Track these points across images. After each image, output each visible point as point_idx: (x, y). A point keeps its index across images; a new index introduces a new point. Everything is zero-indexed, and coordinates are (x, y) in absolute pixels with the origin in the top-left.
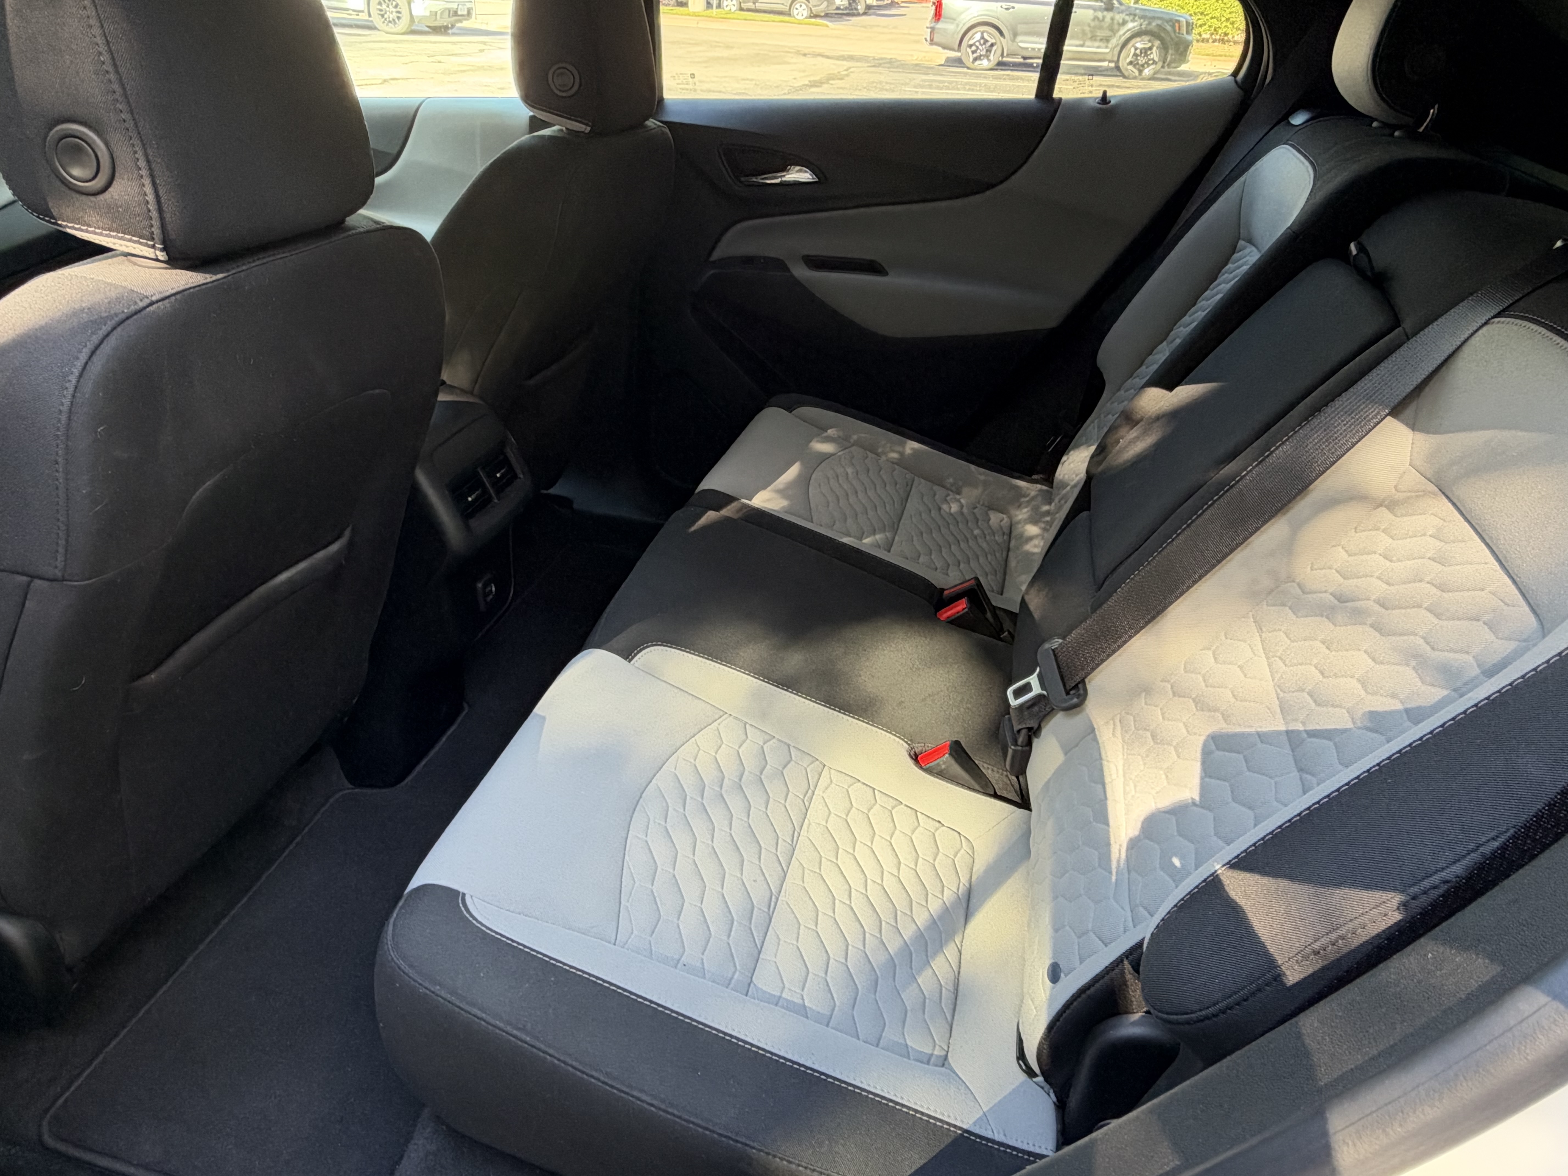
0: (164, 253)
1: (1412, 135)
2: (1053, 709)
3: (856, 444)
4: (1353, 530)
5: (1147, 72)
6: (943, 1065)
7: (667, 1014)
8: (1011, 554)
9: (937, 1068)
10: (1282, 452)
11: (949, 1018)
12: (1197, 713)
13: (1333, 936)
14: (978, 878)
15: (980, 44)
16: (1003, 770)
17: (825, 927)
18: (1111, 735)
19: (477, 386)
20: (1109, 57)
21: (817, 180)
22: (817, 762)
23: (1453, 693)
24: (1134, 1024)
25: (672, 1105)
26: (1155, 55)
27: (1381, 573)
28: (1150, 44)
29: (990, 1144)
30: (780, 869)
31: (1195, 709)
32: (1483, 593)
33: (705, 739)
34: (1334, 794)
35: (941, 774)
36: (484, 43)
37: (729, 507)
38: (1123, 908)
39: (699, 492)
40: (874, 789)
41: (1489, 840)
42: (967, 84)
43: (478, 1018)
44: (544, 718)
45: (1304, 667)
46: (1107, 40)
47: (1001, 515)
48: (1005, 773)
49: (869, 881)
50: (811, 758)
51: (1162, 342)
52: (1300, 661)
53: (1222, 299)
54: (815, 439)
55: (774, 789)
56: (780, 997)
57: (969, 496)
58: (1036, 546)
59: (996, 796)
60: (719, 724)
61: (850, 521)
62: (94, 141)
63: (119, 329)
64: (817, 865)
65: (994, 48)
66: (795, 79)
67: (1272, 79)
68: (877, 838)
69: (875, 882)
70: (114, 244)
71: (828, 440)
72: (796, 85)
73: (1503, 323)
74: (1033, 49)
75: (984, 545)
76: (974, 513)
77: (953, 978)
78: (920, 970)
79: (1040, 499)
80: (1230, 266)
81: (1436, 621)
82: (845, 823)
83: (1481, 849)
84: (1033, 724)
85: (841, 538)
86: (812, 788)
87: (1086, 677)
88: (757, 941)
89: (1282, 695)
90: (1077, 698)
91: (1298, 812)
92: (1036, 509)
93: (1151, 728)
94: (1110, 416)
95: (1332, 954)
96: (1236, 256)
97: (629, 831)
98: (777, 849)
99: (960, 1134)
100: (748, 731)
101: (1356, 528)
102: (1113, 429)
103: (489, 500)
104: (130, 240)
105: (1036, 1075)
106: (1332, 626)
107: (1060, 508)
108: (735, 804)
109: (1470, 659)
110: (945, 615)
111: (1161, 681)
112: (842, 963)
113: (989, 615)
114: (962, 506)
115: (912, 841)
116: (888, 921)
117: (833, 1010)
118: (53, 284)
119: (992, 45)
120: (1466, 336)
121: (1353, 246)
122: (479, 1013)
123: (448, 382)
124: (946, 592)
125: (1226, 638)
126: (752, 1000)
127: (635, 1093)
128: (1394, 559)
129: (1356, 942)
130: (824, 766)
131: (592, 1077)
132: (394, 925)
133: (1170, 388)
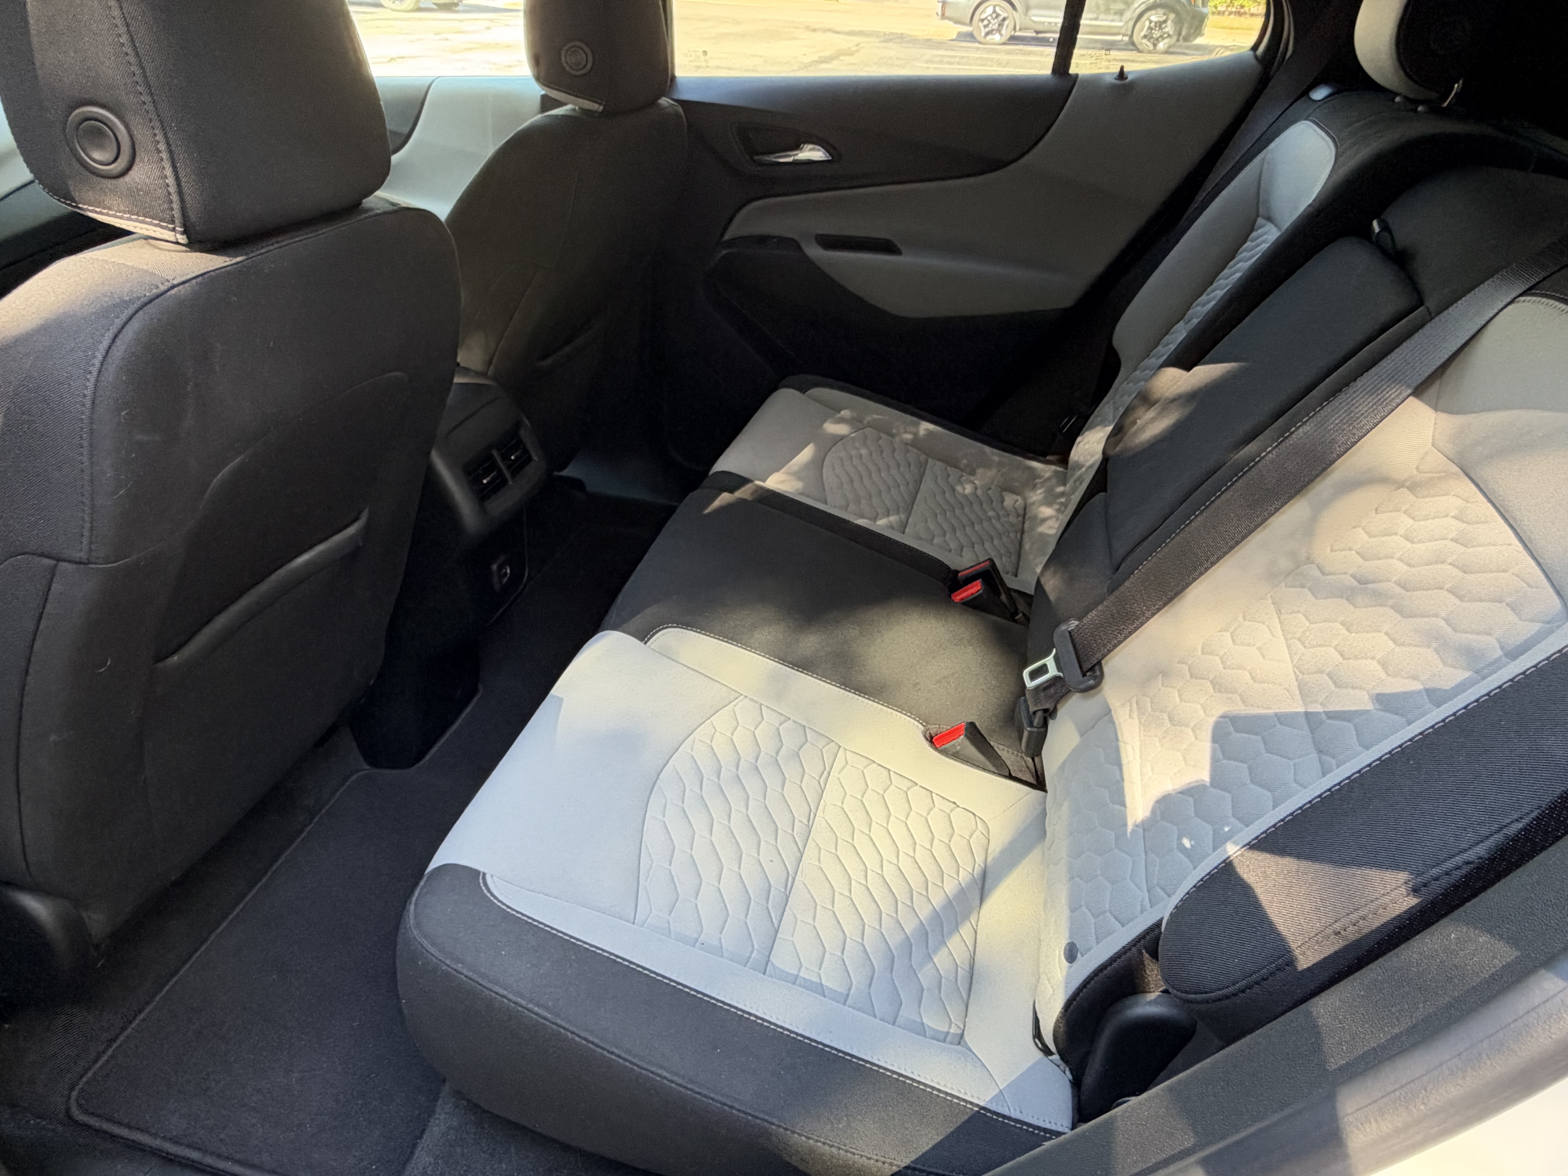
0: (185, 237)
1: (1435, 110)
2: (1070, 691)
3: (869, 425)
4: (1374, 512)
5: (1161, 46)
6: (959, 1043)
7: (686, 992)
8: (1026, 536)
9: (954, 1046)
10: (1304, 432)
11: (965, 996)
12: (1215, 695)
13: (1354, 917)
14: (993, 859)
15: (992, 18)
16: (1018, 751)
17: (841, 907)
18: (1127, 717)
19: (492, 367)
20: (1123, 31)
21: (830, 158)
22: (833, 744)
23: (1475, 675)
24: (1150, 1003)
25: (691, 1081)
26: (1169, 28)
27: (1402, 555)
28: (1164, 18)
29: (1006, 1121)
30: (796, 849)
31: (1212, 691)
32: (1506, 575)
33: (720, 722)
34: (1355, 776)
35: (956, 756)
36: (492, 20)
37: (743, 489)
38: (1139, 889)
39: (713, 474)
40: (889, 770)
41: (1512, 822)
42: (980, 58)
43: (500, 995)
44: (561, 700)
45: (1323, 649)
46: (1120, 13)
47: (1015, 497)
48: (1020, 754)
49: (884, 861)
50: (827, 740)
51: (1179, 321)
52: (1319, 643)
53: (1240, 278)
54: (830, 420)
55: (791, 771)
56: (797, 976)
57: (983, 477)
58: (1051, 527)
59: (1011, 777)
60: (735, 706)
61: (864, 502)
62: (114, 124)
63: (141, 313)
64: (833, 846)
65: (1006, 23)
66: (804, 55)
67: (1294, 51)
68: (892, 819)
69: (891, 863)
70: (135, 227)
71: (842, 420)
72: (806, 61)
73: (1529, 301)
74: (1050, 23)
75: (998, 526)
76: (988, 495)
77: (969, 956)
78: (937, 949)
79: (1054, 481)
80: (1248, 244)
81: (1458, 603)
82: (860, 804)
83: (1505, 831)
84: (1049, 705)
85: (855, 520)
86: (828, 769)
87: (1102, 659)
88: (774, 920)
89: (1301, 676)
90: (1094, 680)
91: (1318, 793)
92: (1050, 492)
93: (1169, 709)
94: (1126, 397)
95: (1352, 934)
96: (1254, 234)
97: (646, 811)
98: (793, 830)
99: (977, 1111)
100: (763, 712)
101: (1376, 509)
102: (1129, 410)
103: (504, 482)
104: (151, 224)
105: (1051, 1053)
106: (1351, 607)
107: (1074, 490)
108: (752, 786)
109: (1491, 641)
110: (959, 598)
111: (1178, 663)
112: (858, 942)
113: (1003, 597)
114: (976, 488)
115: (928, 822)
116: (904, 901)
117: (850, 989)
118: (74, 268)
119: (1004, 19)
120: (1491, 315)
121: (1375, 224)
122: (501, 991)
123: (462, 365)
124: (960, 574)
125: (1244, 620)
126: (770, 979)
127: (654, 1069)
128: (1416, 540)
129: (1377, 924)
130: (840, 747)
131: (612, 1053)
132: (416, 904)
133: (1188, 368)
